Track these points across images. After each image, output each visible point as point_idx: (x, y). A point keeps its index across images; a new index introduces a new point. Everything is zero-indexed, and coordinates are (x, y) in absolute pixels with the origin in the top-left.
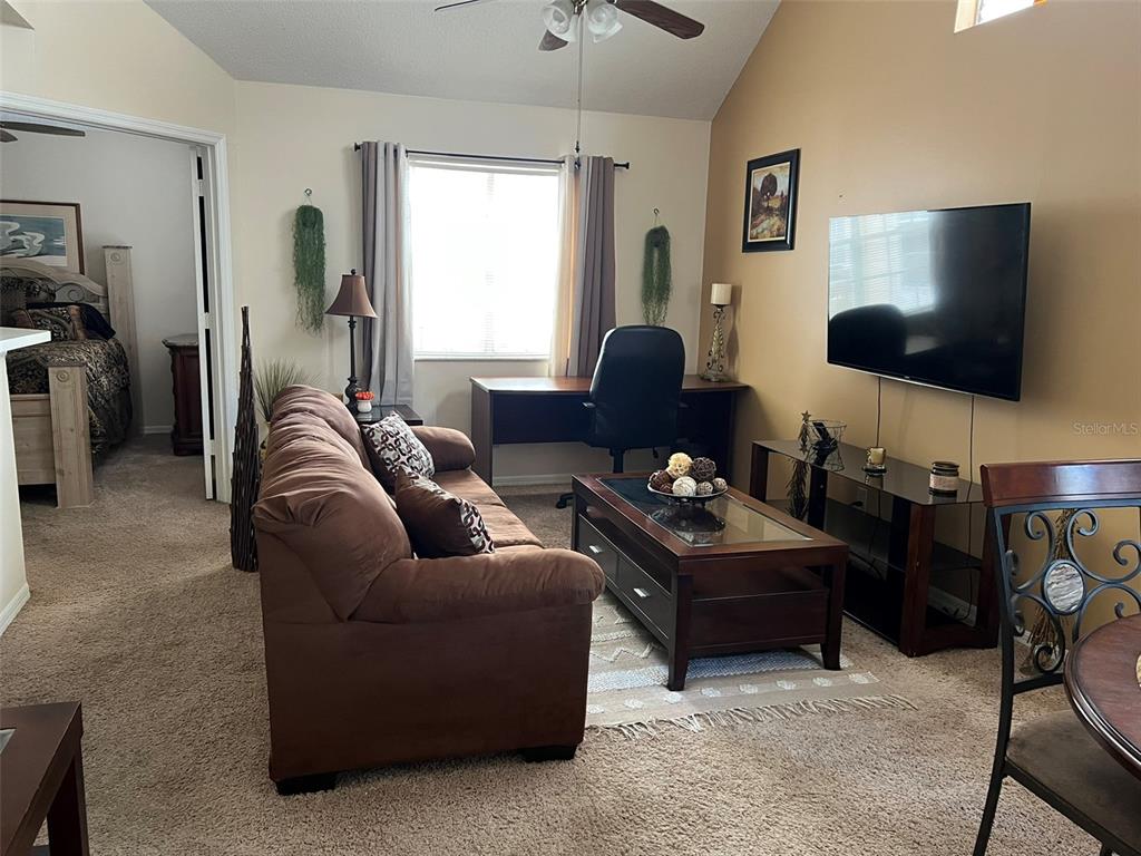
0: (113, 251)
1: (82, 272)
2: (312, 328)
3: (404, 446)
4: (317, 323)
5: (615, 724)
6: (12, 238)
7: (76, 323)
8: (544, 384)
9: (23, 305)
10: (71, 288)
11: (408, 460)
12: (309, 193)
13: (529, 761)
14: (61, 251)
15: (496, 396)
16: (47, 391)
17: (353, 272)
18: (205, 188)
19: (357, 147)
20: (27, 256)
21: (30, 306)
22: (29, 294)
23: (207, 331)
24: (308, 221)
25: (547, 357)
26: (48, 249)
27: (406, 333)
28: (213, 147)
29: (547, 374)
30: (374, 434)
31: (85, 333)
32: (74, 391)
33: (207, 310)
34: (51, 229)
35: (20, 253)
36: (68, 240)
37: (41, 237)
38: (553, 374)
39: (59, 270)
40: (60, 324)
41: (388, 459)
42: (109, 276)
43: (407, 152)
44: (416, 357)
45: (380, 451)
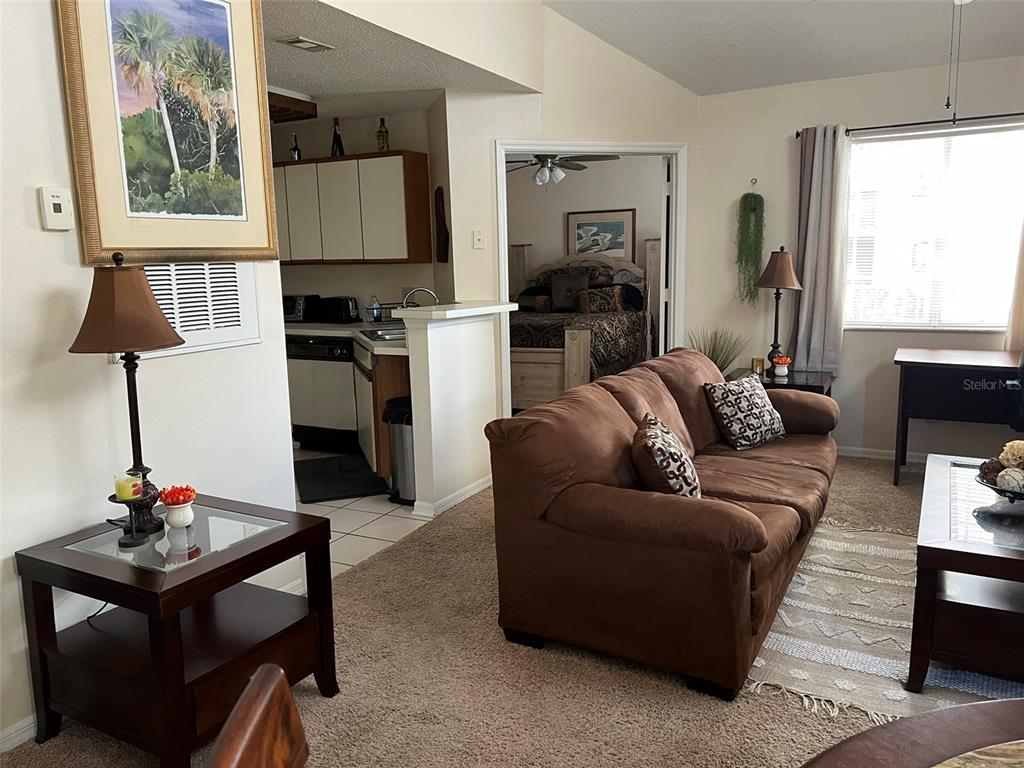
0: (651, 243)
1: (634, 262)
2: (746, 301)
3: (744, 404)
4: (752, 295)
5: (802, 692)
6: (592, 238)
7: (617, 298)
8: (997, 360)
9: (586, 286)
10: (623, 272)
11: (745, 417)
12: (754, 182)
13: (690, 687)
14: (620, 245)
15: (907, 367)
16: (563, 347)
17: (782, 248)
18: (670, 189)
19: (798, 135)
20: (601, 251)
21: (591, 287)
22: (591, 278)
23: (666, 303)
24: (751, 206)
25: (1005, 329)
26: (614, 245)
27: (835, 303)
28: (676, 154)
29: (1003, 348)
30: (715, 391)
31: (622, 306)
32: (579, 348)
33: (667, 287)
34: (617, 229)
35: (596, 249)
36: (626, 238)
37: (609, 236)
38: (1008, 349)
39: (618, 259)
40: (605, 299)
41: (726, 414)
42: (648, 263)
43: (847, 131)
44: (844, 327)
45: (719, 406)
